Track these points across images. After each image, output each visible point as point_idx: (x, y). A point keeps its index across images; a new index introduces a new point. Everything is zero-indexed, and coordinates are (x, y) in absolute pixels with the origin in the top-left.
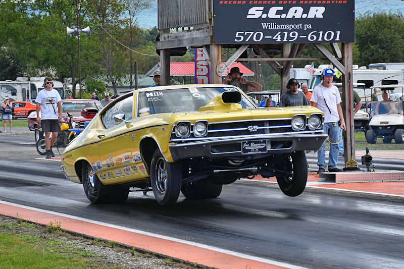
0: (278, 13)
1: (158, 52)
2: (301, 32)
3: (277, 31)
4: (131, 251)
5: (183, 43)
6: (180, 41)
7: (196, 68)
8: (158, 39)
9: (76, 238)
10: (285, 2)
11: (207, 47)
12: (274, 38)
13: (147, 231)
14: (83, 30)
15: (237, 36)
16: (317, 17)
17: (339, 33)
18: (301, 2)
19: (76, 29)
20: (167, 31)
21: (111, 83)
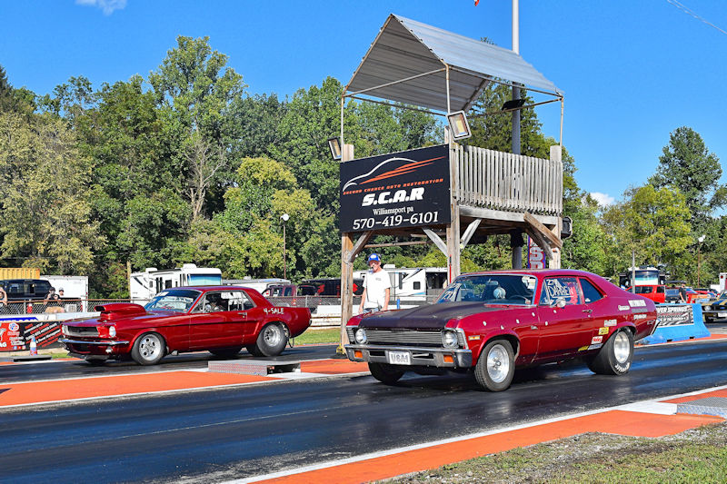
0: (387, 198)
2: (406, 215)
10: (392, 187)
12: (383, 223)
15: (355, 224)
16: (417, 199)
17: (436, 213)
18: (405, 185)
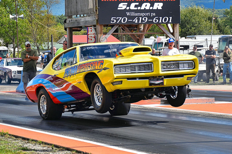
0: (136, 6)
1: (66, 29)
2: (149, 17)
3: (136, 17)
4: (51, 146)
5: (80, 24)
6: (79, 23)
7: (88, 39)
8: (65, 22)
9: (18, 139)
10: (140, 0)
11: (95, 26)
12: (134, 21)
13: (60, 135)
14: (20, 16)
15: (112, 20)
16: (158, 9)
17: (171, 18)
19: (15, 16)
20: (70, 17)
21: (36, 47)
